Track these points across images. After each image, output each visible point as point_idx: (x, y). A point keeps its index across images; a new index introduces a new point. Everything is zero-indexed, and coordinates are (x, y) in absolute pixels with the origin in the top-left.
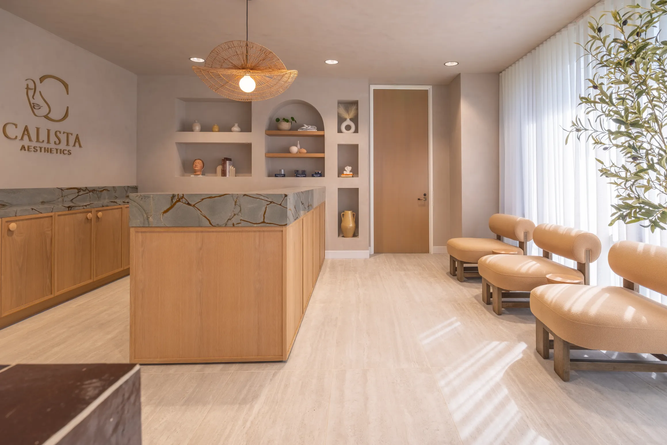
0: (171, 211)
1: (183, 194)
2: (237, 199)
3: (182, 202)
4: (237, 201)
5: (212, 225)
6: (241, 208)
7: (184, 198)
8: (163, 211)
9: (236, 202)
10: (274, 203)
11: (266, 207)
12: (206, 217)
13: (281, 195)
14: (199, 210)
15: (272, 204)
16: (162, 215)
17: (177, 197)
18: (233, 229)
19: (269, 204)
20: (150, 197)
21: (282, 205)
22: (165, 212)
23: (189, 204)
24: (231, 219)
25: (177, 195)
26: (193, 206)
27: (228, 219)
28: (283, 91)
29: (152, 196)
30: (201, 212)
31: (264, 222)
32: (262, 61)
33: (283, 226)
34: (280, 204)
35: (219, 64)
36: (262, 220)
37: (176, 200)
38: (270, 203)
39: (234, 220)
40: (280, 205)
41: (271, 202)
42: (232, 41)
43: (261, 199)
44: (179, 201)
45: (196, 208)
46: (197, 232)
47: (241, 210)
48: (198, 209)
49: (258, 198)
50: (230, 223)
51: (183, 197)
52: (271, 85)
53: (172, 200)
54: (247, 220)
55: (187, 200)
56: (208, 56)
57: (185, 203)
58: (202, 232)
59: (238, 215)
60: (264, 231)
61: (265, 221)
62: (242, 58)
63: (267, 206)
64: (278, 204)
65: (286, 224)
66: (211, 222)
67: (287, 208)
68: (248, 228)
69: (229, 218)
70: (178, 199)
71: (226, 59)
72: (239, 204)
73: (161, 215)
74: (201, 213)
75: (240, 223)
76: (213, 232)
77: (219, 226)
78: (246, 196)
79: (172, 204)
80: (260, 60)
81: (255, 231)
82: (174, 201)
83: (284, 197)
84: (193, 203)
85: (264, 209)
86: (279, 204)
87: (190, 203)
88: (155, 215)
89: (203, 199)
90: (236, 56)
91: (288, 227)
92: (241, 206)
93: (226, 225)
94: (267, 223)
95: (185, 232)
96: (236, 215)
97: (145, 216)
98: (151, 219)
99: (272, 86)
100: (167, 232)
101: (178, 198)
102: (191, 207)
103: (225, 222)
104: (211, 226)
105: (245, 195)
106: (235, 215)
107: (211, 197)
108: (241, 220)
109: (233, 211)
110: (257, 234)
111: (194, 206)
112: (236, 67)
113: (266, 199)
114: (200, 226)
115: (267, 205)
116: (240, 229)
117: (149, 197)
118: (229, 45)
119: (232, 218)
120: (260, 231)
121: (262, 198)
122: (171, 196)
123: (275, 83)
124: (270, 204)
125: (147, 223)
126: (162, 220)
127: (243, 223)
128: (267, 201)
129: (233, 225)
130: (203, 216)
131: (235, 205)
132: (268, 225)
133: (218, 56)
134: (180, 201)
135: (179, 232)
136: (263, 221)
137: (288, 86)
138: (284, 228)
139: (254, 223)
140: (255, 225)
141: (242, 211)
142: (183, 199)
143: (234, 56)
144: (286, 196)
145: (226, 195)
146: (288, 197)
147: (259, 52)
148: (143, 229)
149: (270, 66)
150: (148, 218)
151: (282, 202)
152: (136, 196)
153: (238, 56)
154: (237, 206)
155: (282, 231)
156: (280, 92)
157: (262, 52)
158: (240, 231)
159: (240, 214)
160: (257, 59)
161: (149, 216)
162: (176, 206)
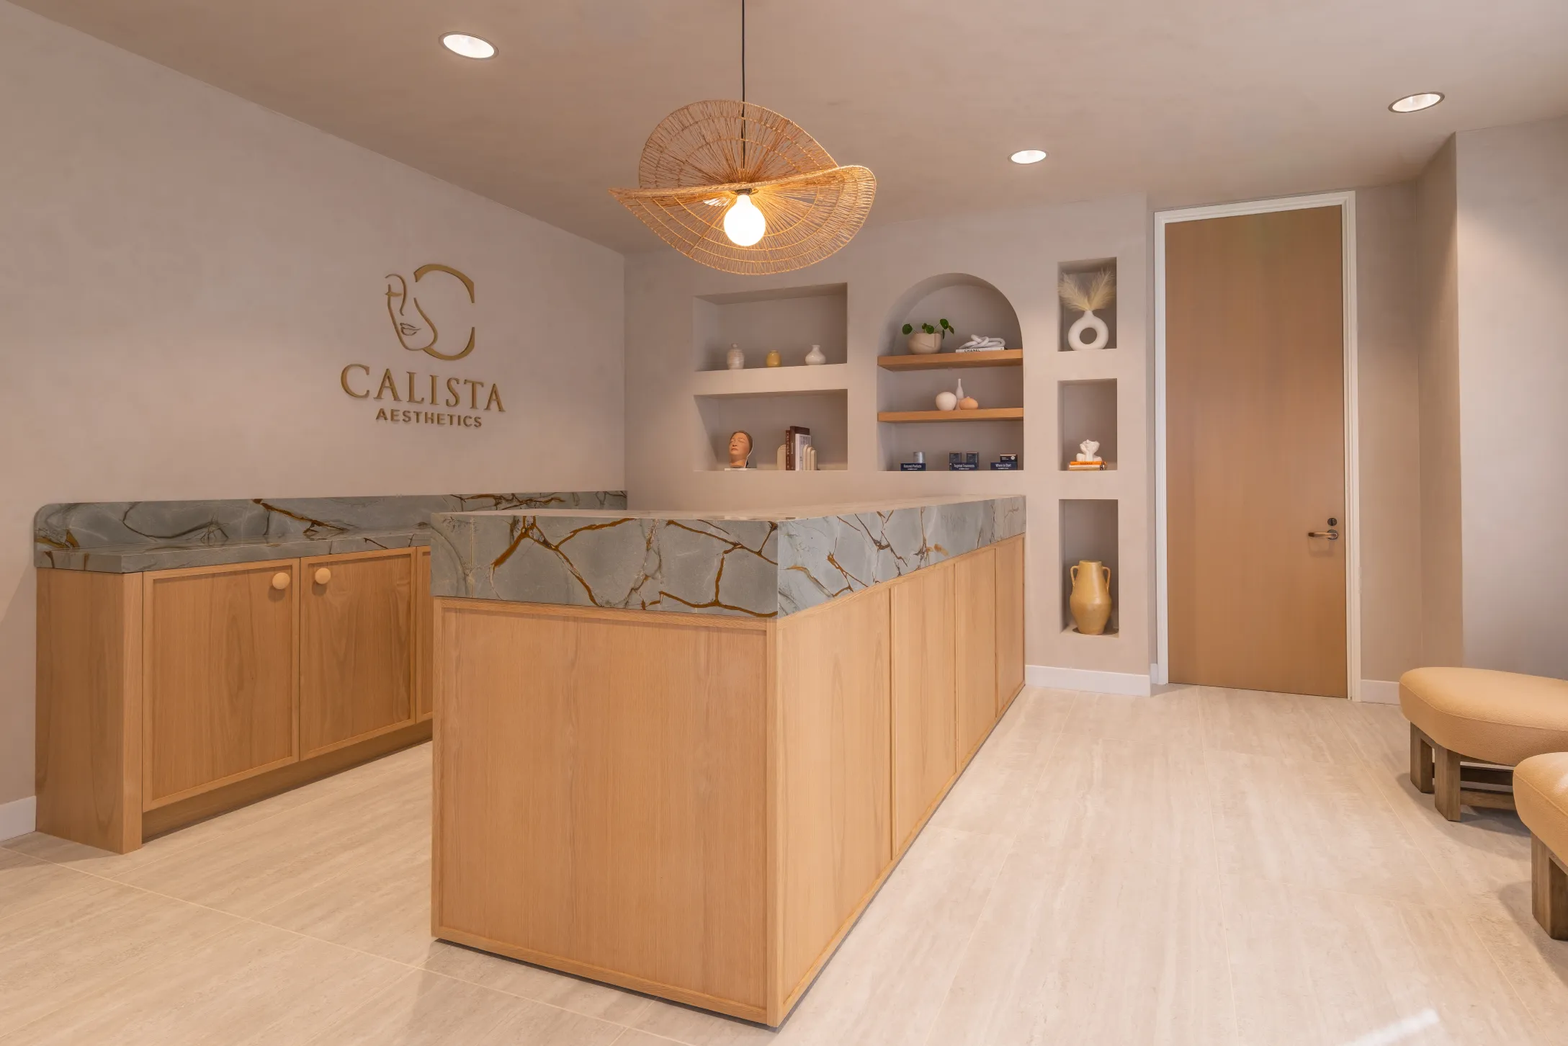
0: (509, 560)
1: (534, 518)
2: (652, 532)
3: (532, 538)
4: (653, 538)
5: (594, 602)
6: (660, 561)
7: (538, 528)
8: (494, 560)
9: (649, 542)
10: (743, 547)
11: (723, 559)
12: (581, 580)
13: (762, 523)
14: (568, 560)
15: (738, 551)
16: (492, 570)
17: (520, 525)
18: (645, 617)
19: (730, 551)
20: (470, 523)
21: (763, 554)
22: (499, 562)
23: (546, 544)
24: (638, 588)
25: (521, 520)
26: (554, 549)
27: (632, 589)
28: (851, 235)
29: (472, 521)
30: (571, 565)
31: (716, 603)
32: (771, 153)
33: (768, 619)
34: (758, 550)
35: (671, 176)
36: (711, 597)
37: (520, 532)
38: (731, 546)
39: (647, 593)
40: (759, 553)
41: (735, 545)
42: (687, 108)
43: (710, 535)
44: (524, 535)
45: (561, 553)
46: (566, 619)
47: (660, 566)
48: (565, 558)
49: (701, 532)
50: (636, 599)
51: (533, 525)
52: (817, 221)
53: (512, 531)
54: (675, 595)
55: (542, 534)
56: (641, 159)
57: (538, 541)
58: (576, 619)
59: (653, 578)
60: (719, 630)
61: (720, 599)
62: (720, 152)
63: (725, 555)
64: (752, 551)
65: (775, 613)
66: (593, 594)
67: (777, 564)
68: (680, 618)
69: (632, 585)
70: (524, 530)
71: (684, 160)
72: (656, 549)
73: (489, 568)
74: (571, 569)
75: (659, 602)
76: (599, 621)
77: (610, 606)
78: (672, 526)
79: (513, 542)
80: (765, 151)
81: (697, 628)
82: (516, 534)
83: (768, 529)
84: (554, 542)
85: (716, 564)
86: (755, 552)
87: (550, 540)
88: (479, 570)
89: (575, 532)
90: (705, 148)
91: (781, 621)
92: (662, 554)
93: (626, 604)
94: (726, 607)
95: (539, 616)
96: (650, 579)
97: (460, 571)
98: (471, 579)
99: (816, 224)
100: (505, 614)
101: (524, 527)
102: (550, 551)
103: (624, 598)
104: (593, 604)
105: (670, 523)
106: (646, 577)
107: (592, 525)
108: (661, 593)
109: (643, 567)
110: (703, 634)
111: (556, 549)
112: (711, 180)
113: (723, 535)
114: (568, 605)
115: (726, 552)
116: (660, 619)
117: (467, 523)
118: (681, 118)
119: (640, 587)
120: (707, 628)
121: (712, 530)
122: (511, 521)
123: (825, 215)
124: (733, 549)
125: (464, 589)
126: (492, 581)
127: (667, 603)
128: (726, 541)
129: (643, 604)
130: (576, 576)
131: (648, 550)
132: (727, 611)
133: (664, 155)
134: (529, 536)
135: (521, 615)
136: (714, 599)
137: (862, 219)
138: (769, 624)
139: (693, 603)
140: (696, 610)
141: (664, 569)
142: (535, 530)
143: (701, 150)
144: (774, 527)
145: (627, 522)
146: (779, 531)
147: (758, 126)
148: (458, 604)
149: (795, 163)
150: (466, 575)
151: (764, 544)
152: (443, 519)
153: (708, 146)
154: (652, 552)
155: (765, 632)
156: (844, 240)
157: (765, 125)
158: (660, 625)
159: (658, 575)
160: (759, 148)
161: (467, 571)
162: (519, 548)
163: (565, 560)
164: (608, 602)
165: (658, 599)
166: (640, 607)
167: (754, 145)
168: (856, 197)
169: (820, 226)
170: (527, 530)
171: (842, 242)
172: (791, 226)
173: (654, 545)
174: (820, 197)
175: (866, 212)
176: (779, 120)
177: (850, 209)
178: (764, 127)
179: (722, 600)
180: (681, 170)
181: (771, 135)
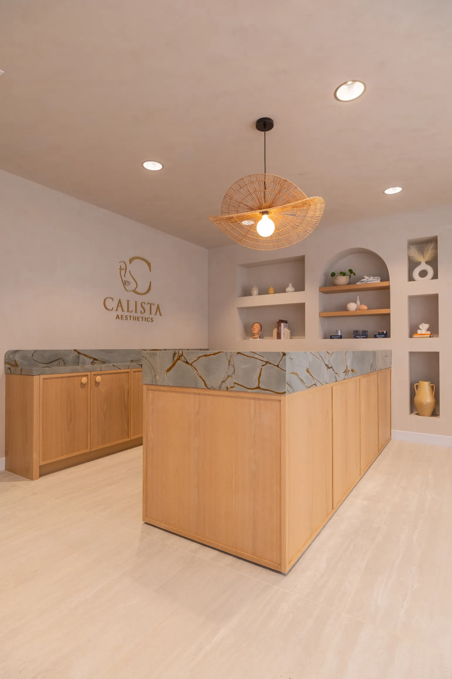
0: (172, 369)
1: (182, 352)
2: (231, 357)
3: (182, 361)
4: (231, 360)
5: (207, 386)
6: (234, 369)
7: (183, 356)
8: (166, 370)
9: (229, 362)
10: (270, 363)
11: (261, 369)
12: (201, 378)
13: (279, 353)
14: (196, 369)
15: (268, 365)
17: (177, 355)
18: (227, 393)
19: (264, 365)
21: (279, 366)
22: (168, 370)
23: (187, 363)
24: (225, 381)
25: (178, 352)
26: (190, 365)
27: (222, 381)
28: (312, 230)
29: (158, 354)
30: (197, 371)
31: (258, 388)
32: (278, 195)
33: (282, 395)
34: (277, 365)
35: (235, 209)
36: (256, 385)
37: (177, 358)
38: (265, 363)
39: (229, 383)
40: (278, 366)
41: (267, 362)
42: (242, 179)
43: (256, 358)
44: (178, 359)
45: (193, 366)
46: (195, 394)
47: (234, 372)
48: (195, 368)
49: (252, 357)
50: (224, 386)
51: (182, 355)
52: (297, 224)
53: (173, 358)
54: (240, 384)
55: (185, 359)
56: (222, 203)
57: (184, 362)
58: (199, 394)
59: (231, 377)
60: (260, 399)
61: (260, 386)
62: (256, 196)
63: (263, 367)
64: (274, 365)
65: (285, 392)
66: (206, 384)
67: (286, 371)
68: (243, 394)
70: (178, 357)
71: (240, 202)
72: (233, 365)
73: (165, 373)
74: (197, 373)
75: (234, 387)
76: (209, 395)
77: (213, 389)
78: (239, 355)
79: (174, 362)
80: (275, 194)
81: (250, 398)
82: (175, 359)
83: (282, 355)
84: (190, 362)
85: (258, 371)
86: (276, 366)
87: (188, 361)
88: (161, 373)
89: (199, 358)
90: (249, 196)
91: (287, 396)
92: (235, 367)
93: (220, 387)
94: (263, 389)
95: (184, 393)
96: (230, 377)
97: (153, 373)
98: (157, 377)
99: (297, 226)
100: (171, 392)
101: (178, 356)
102: (189, 366)
103: (219, 385)
104: (206, 388)
105: (239, 353)
106: (228, 376)
107: (206, 355)
108: (235, 383)
109: (227, 372)
110: (253, 401)
111: (191, 365)
112: (252, 209)
113: (262, 358)
114: (196, 388)
115: (263, 366)
116: (234, 394)
117: (156, 354)
118: (240, 184)
120: (254, 399)
121: (257, 356)
122: (173, 354)
123: (301, 221)
125: (155, 381)
126: (166, 378)
127: (237, 388)
128: (262, 361)
129: (227, 388)
130: (199, 376)
131: (229, 365)
132: (263, 391)
133: (232, 201)
134: (180, 360)
135: (177, 392)
136: (258, 386)
137: (317, 222)
138: (282, 397)
139: (248, 387)
140: (250, 391)
141: (236, 372)
143: (247, 197)
144: (284, 354)
145: (221, 353)
146: (286, 356)
147: (273, 183)
148: (152, 387)
149: (288, 199)
151: (280, 362)
152: (147, 353)
153: (251, 195)
154: (231, 365)
155: (280, 401)
156: (309, 232)
157: (275, 183)
158: (234, 397)
159: (234, 376)
160: (273, 193)
161: (156, 374)
162: (176, 364)
163: (194, 369)
164: (212, 387)
165: (233, 386)
166: (226, 389)
167: (270, 192)
168: (315, 212)
169: (298, 226)
170: (179, 357)
171: (308, 233)
172: (285, 227)
173: (232, 363)
174: (299, 213)
175: (319, 218)
176: (282, 180)
177: (312, 217)
178: (275, 184)
179: (262, 386)
180: (239, 206)
181: (278, 187)
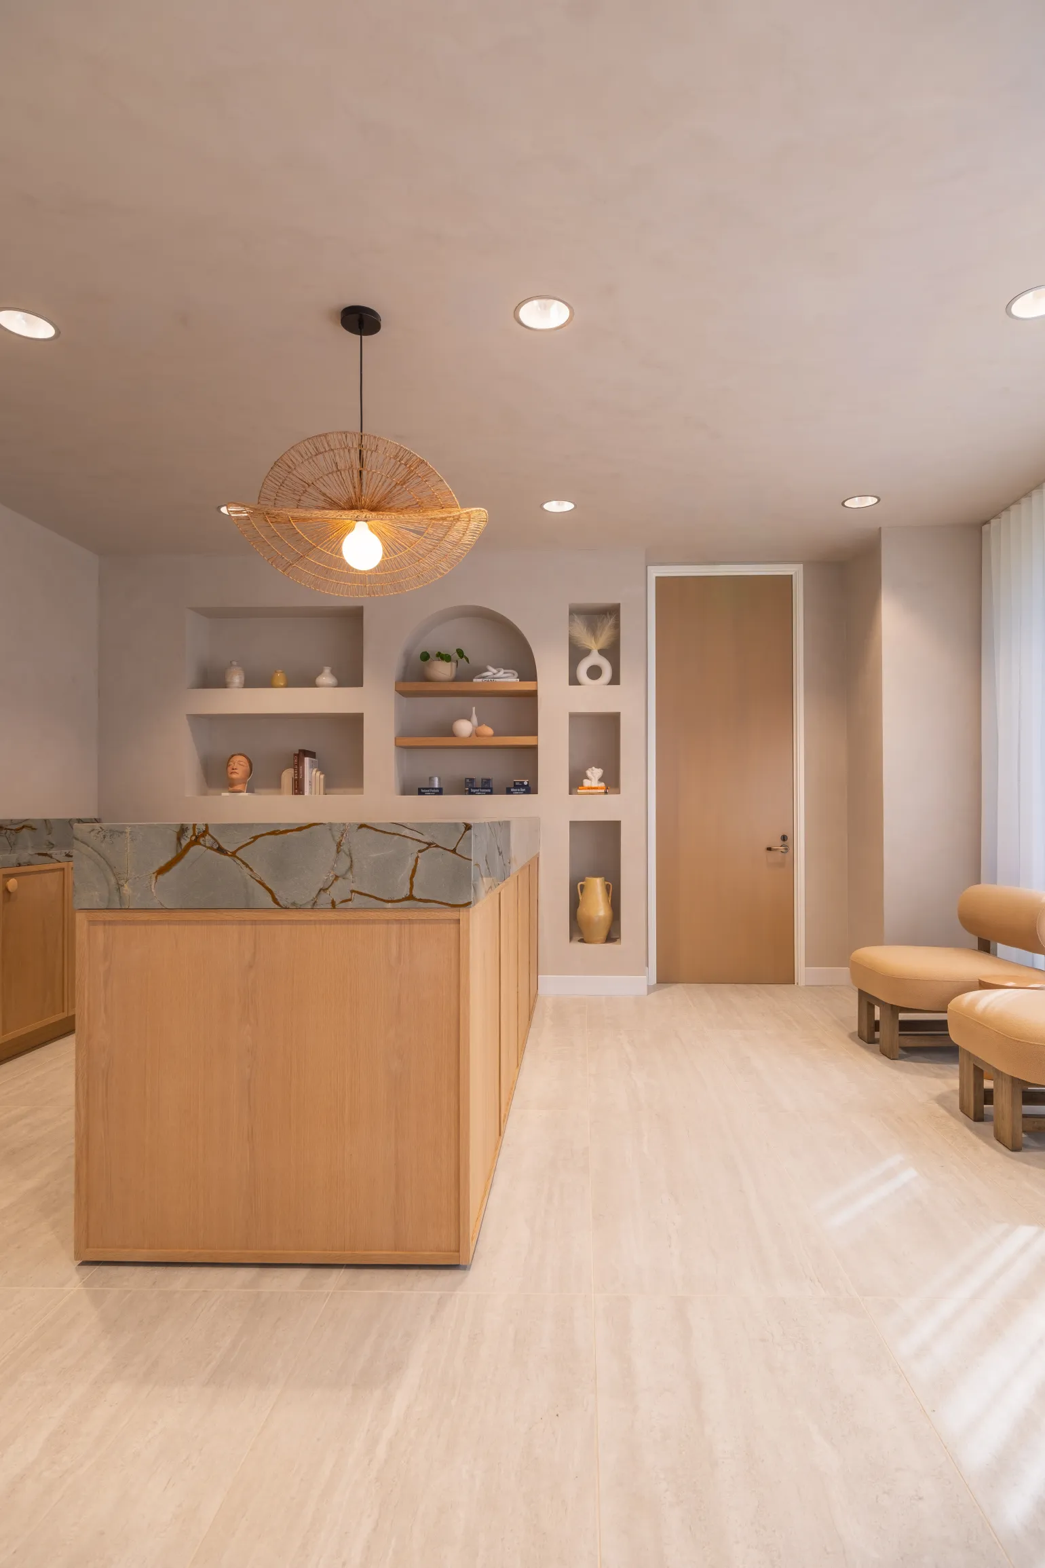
0: (175, 868)
1: (206, 825)
2: (342, 835)
3: (205, 846)
4: (343, 841)
5: (278, 904)
6: (352, 861)
7: (210, 835)
8: (156, 868)
9: (339, 845)
10: (437, 846)
11: (418, 857)
12: (263, 885)
13: (456, 824)
14: (247, 866)
15: (433, 850)
16: (153, 879)
17: (190, 833)
18: (332, 915)
19: (424, 850)
20: (126, 833)
21: (457, 851)
22: (162, 871)
23: (220, 850)
24: (327, 889)
25: (191, 827)
26: (229, 856)
27: (321, 890)
28: (449, 568)
29: (128, 830)
30: (251, 870)
31: (410, 897)
32: (398, 488)
33: (461, 909)
34: (452, 848)
35: (293, 496)
36: (406, 892)
37: (188, 840)
38: (427, 846)
39: (338, 892)
40: (454, 851)
41: (429, 845)
42: (325, 435)
43: (404, 836)
44: (195, 842)
45: (239, 858)
46: (242, 922)
47: (351, 867)
48: (244, 863)
49: (394, 834)
50: (325, 899)
51: (205, 832)
52: (421, 552)
53: (179, 839)
54: (367, 892)
55: (216, 841)
57: (211, 848)
58: (254, 922)
59: (344, 878)
60: (411, 921)
61: (414, 893)
62: (349, 480)
63: (420, 854)
64: (447, 850)
65: (470, 903)
66: (277, 897)
67: (471, 860)
68: (372, 914)
69: (321, 886)
70: (194, 838)
71: (310, 483)
72: (347, 851)
73: (151, 878)
74: (251, 873)
75: (350, 900)
76: (282, 922)
77: (296, 907)
78: (364, 829)
79: (180, 851)
80: (393, 484)
81: (388, 922)
82: (184, 842)
83: (463, 829)
84: (230, 848)
85: (410, 863)
86: (449, 850)
87: (225, 846)
88: (137, 879)
89: (256, 838)
90: (335, 475)
91: (472, 909)
92: (354, 858)
93: (314, 904)
94: (420, 900)
95: (209, 922)
96: (340, 879)
97: (113, 881)
98: (127, 889)
99: (421, 555)
100: (169, 922)
101: (194, 834)
102: (226, 858)
103: (312, 898)
104: (276, 906)
105: (362, 826)
106: (337, 877)
107: (277, 831)
108: (352, 891)
109: (333, 869)
110: (395, 927)
111: (234, 854)
112: (334, 505)
113: (419, 837)
114: (248, 908)
115: (420, 851)
116: (349, 916)
117: (122, 833)
118: (317, 445)
119: (329, 887)
120: (399, 921)
121: (406, 832)
122: (177, 830)
123: (430, 547)
124: (427, 848)
125: (117, 899)
126: (153, 890)
127: (358, 900)
128: (420, 841)
129: (333, 903)
130: (257, 881)
131: (338, 852)
132: (421, 904)
133: (291, 476)
134: (200, 844)
135: (197, 922)
136: (409, 894)
137: (463, 554)
138: (462, 914)
139: (386, 899)
140: (389, 905)
141: (356, 868)
142: (208, 837)
143: (330, 475)
144: (468, 827)
145: (318, 827)
146: (472, 831)
147: (393, 461)
148: (109, 916)
149: (420, 499)
150: (119, 887)
151: (458, 842)
152: (89, 830)
153: (339, 473)
154: (342, 854)
155: (458, 921)
156: (442, 571)
157: (399, 461)
158: (348, 922)
159: (350, 876)
160: (389, 481)
161: (122, 882)
162: (188, 856)
163: (243, 866)
164: (294, 904)
165: (350, 897)
166: (330, 906)
167: (384, 478)
168: (464, 534)
169: (424, 557)
170: (197, 837)
171: (440, 573)
172: (396, 554)
173: (344, 848)
174: (430, 531)
175: (468, 548)
176: (414, 458)
177: (455, 544)
178: (399, 463)
179: (416, 893)
180: (305, 492)
181: (403, 471)
